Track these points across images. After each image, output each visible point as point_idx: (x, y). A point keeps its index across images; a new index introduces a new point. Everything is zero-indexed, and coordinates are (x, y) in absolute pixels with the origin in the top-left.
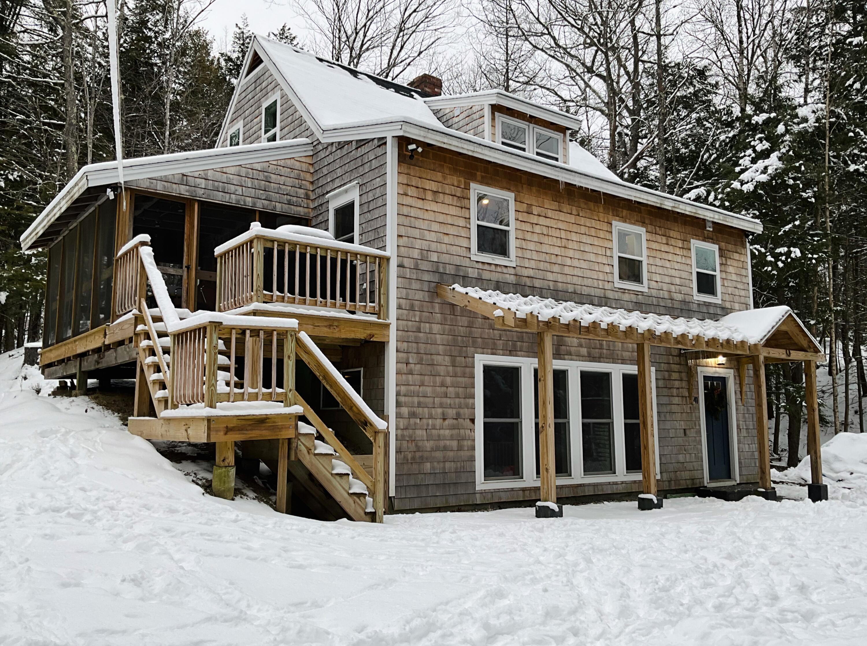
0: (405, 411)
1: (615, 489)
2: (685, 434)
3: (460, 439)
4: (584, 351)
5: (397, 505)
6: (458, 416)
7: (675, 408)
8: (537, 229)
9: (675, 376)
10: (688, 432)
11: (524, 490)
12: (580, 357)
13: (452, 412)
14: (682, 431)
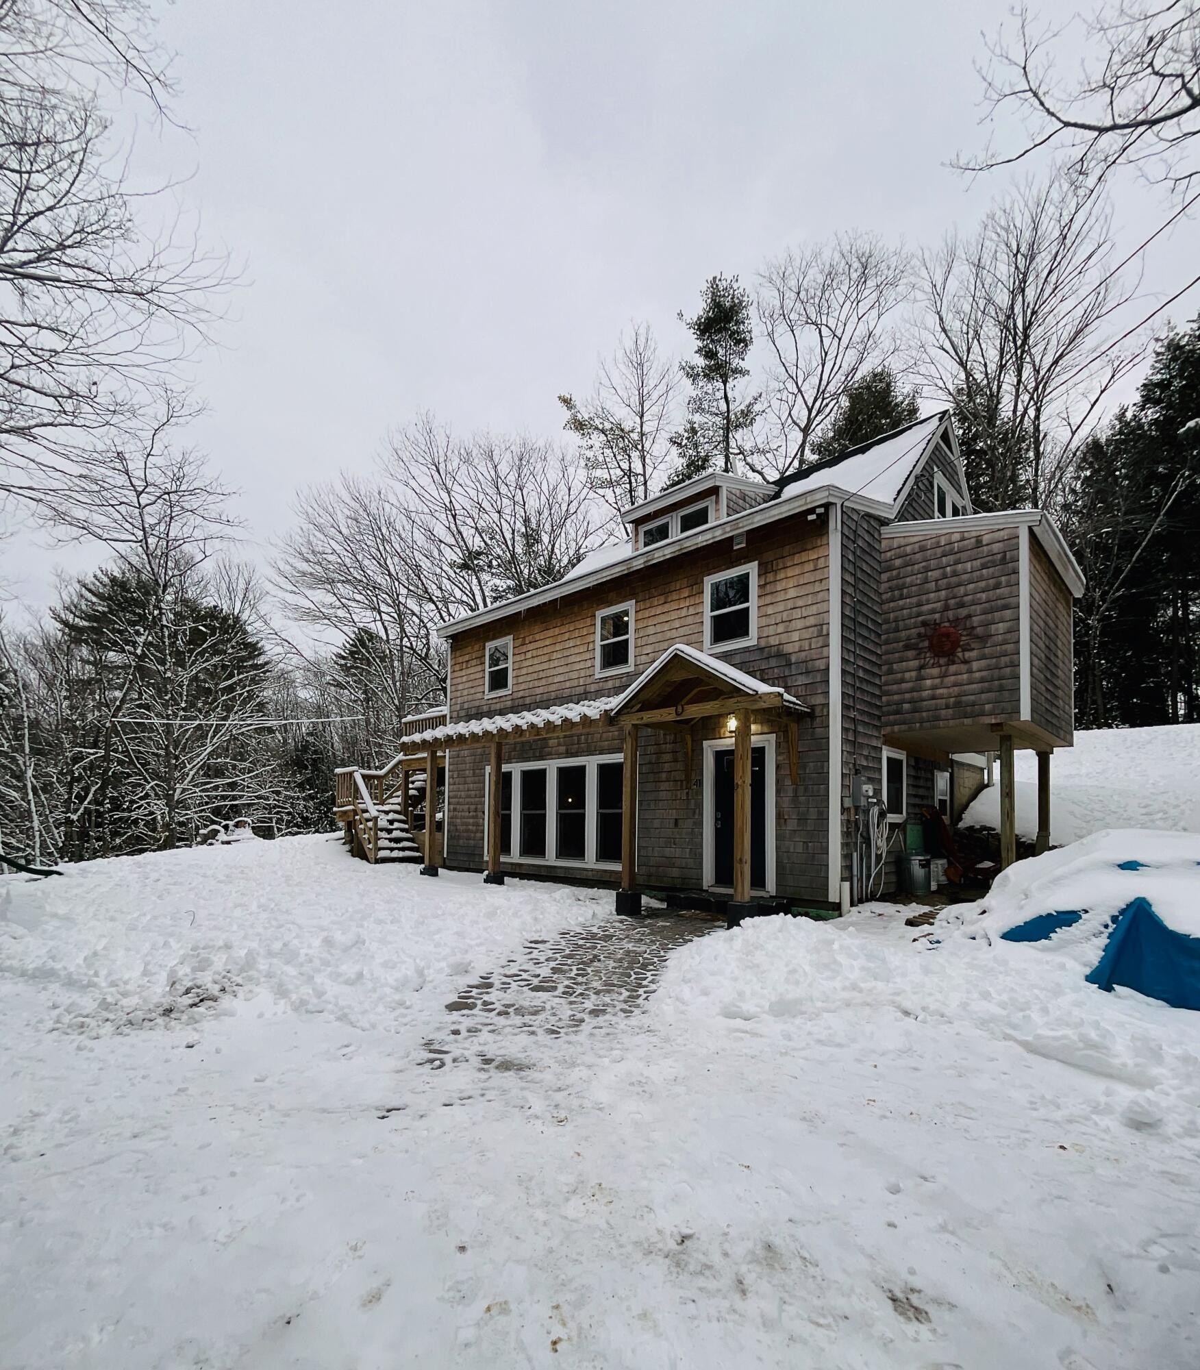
0: (452, 807)
1: (584, 875)
2: (676, 824)
3: (478, 825)
4: (562, 749)
5: (448, 863)
6: (476, 810)
7: (663, 795)
8: (529, 655)
9: (667, 757)
10: (680, 822)
11: (512, 864)
12: (559, 756)
13: (473, 807)
14: (672, 822)
